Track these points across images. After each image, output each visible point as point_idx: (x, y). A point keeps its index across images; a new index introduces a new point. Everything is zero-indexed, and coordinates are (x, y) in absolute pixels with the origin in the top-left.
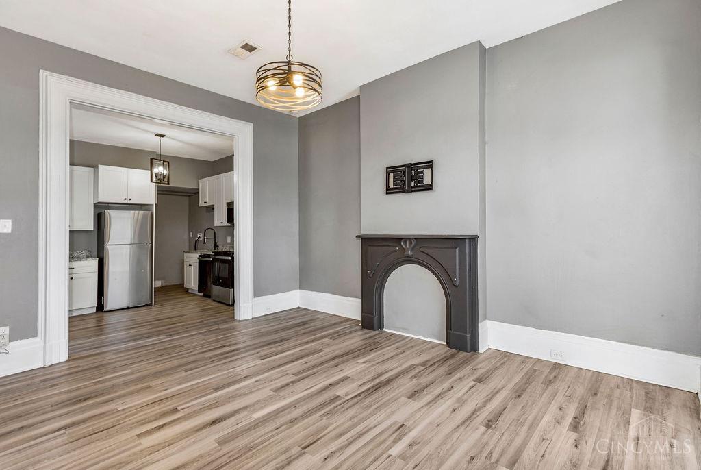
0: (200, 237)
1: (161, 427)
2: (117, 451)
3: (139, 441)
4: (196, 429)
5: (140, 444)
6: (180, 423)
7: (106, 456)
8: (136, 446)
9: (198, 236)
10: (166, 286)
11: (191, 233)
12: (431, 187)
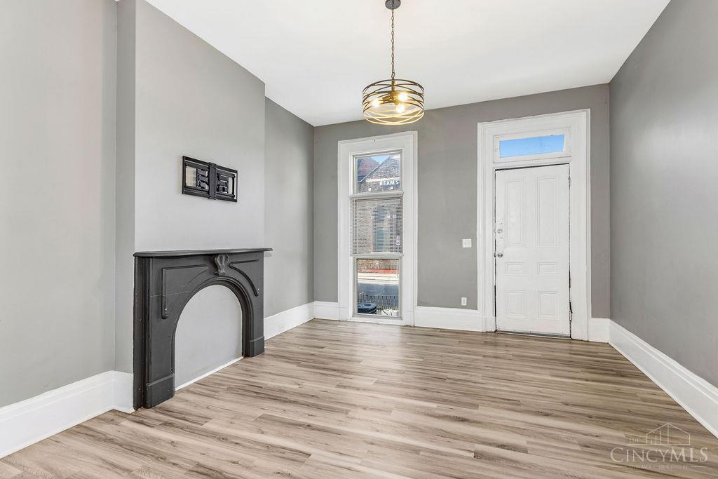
1: (502, 446)
2: (549, 449)
3: (528, 446)
4: (479, 425)
5: (528, 442)
6: (485, 438)
7: (559, 451)
8: (532, 443)
12: (235, 198)
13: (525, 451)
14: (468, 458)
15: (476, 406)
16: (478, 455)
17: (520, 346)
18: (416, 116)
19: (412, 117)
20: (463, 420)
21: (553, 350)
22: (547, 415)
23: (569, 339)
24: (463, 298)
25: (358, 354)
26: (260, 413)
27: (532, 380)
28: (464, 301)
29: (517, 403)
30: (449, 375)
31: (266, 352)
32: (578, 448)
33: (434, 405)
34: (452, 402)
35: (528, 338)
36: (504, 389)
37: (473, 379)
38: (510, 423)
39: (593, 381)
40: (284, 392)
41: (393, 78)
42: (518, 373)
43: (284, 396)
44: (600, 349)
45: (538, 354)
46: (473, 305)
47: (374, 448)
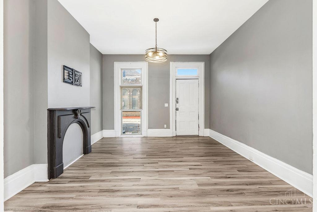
12: (81, 85)
13: (201, 166)
14: (188, 170)
15: (183, 157)
16: (190, 169)
17: (185, 140)
18: (162, 60)
19: (160, 60)
20: (181, 161)
21: (195, 140)
22: (202, 156)
23: (198, 136)
24: (165, 125)
25: (133, 148)
26: (111, 171)
27: (194, 148)
28: (165, 126)
29: (193, 155)
30: (169, 150)
31: (92, 152)
32: (213, 162)
33: (170, 159)
34: (175, 157)
35: (187, 137)
36: (188, 152)
37: (177, 150)
38: (194, 160)
39: (210, 146)
40: (114, 163)
41: (156, 47)
42: (189, 147)
43: (115, 164)
44: (208, 138)
45: (192, 141)
46: (168, 127)
47: (160, 173)
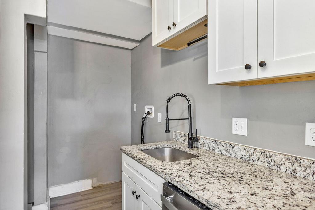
0: (148, 113)
9: (146, 112)
10: (100, 187)
11: (135, 105)
